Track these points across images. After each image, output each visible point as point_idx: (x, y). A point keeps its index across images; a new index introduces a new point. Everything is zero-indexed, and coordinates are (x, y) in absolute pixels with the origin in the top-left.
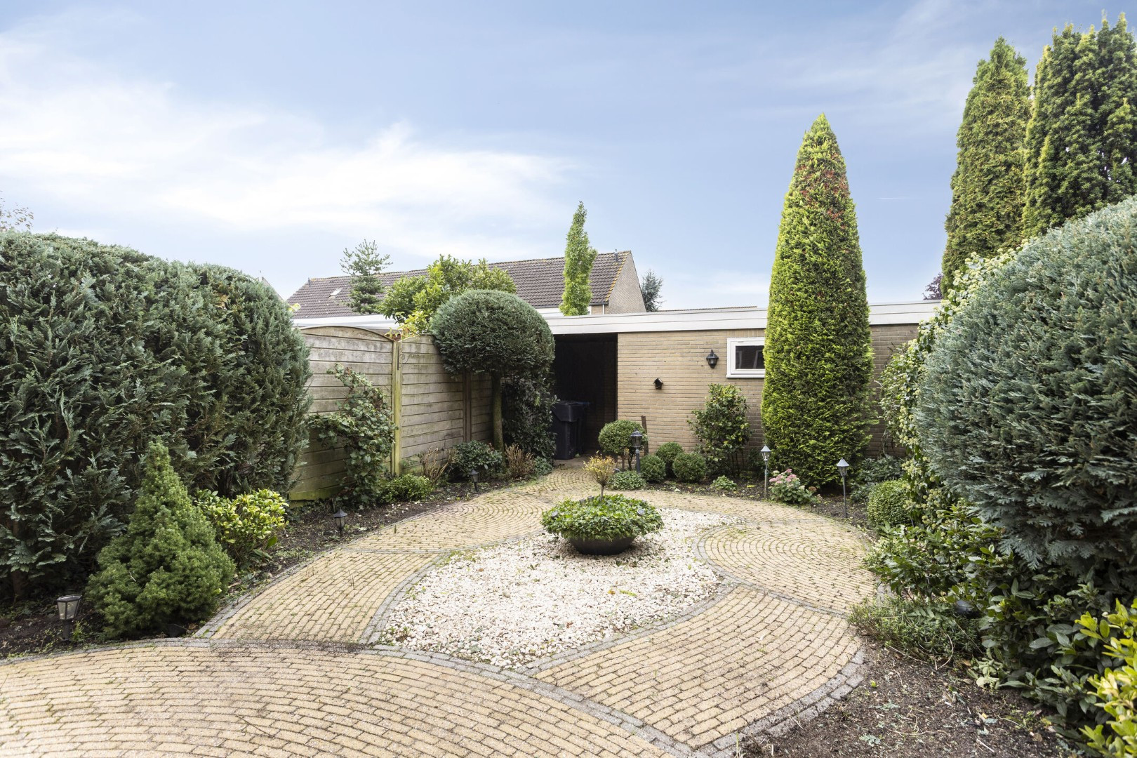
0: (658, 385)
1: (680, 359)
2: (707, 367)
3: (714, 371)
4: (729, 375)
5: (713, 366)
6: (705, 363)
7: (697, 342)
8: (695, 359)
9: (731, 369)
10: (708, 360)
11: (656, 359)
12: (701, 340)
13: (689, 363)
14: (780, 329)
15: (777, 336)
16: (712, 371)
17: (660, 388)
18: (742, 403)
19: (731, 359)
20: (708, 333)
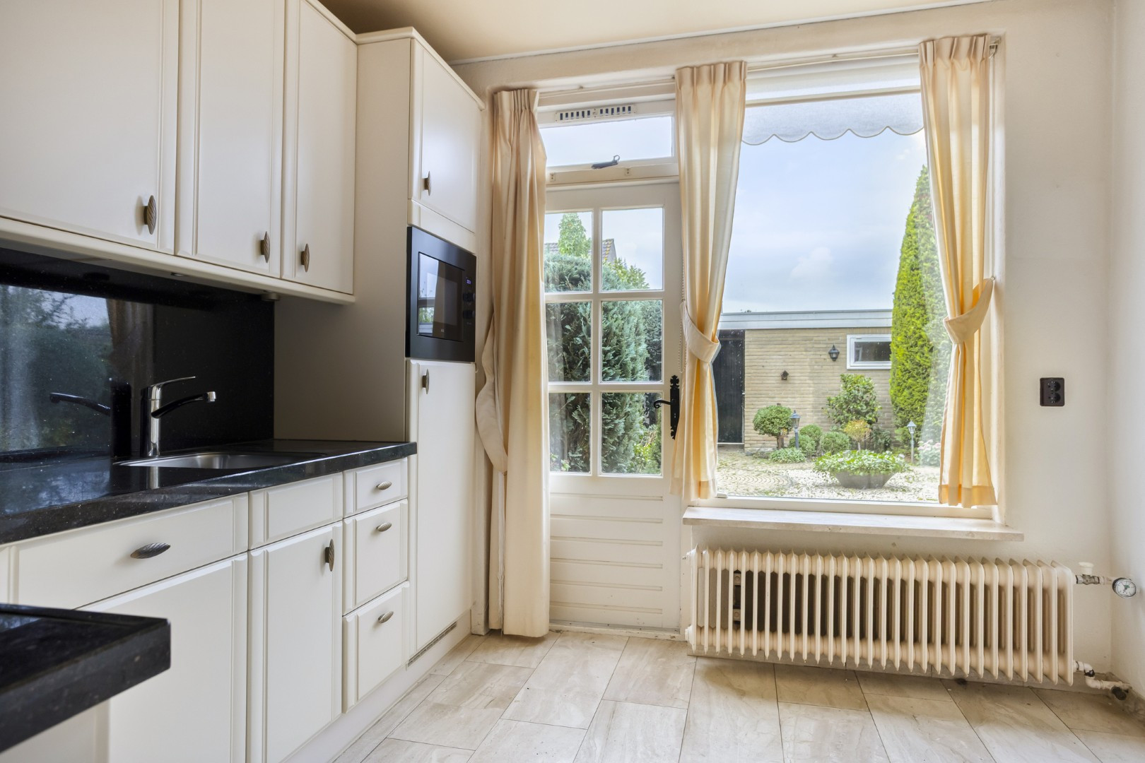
0: (785, 375)
1: (804, 353)
2: (829, 360)
3: (835, 363)
4: (848, 367)
5: (834, 359)
6: (827, 357)
7: (820, 338)
8: (818, 353)
9: (851, 363)
10: (830, 354)
11: (782, 353)
12: (824, 336)
13: (812, 357)
14: (913, 328)
15: (909, 334)
16: (833, 364)
17: (785, 379)
18: (872, 390)
19: (850, 353)
20: (830, 331)
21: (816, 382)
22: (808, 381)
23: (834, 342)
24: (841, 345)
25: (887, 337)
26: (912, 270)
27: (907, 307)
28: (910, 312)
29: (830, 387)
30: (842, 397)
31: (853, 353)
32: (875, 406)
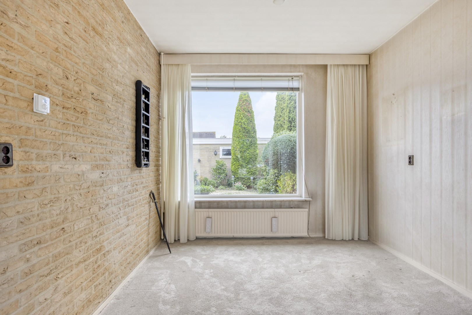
1: (206, 153)
2: (214, 155)
4: (220, 158)
5: (216, 155)
8: (210, 153)
10: (214, 153)
11: (198, 153)
12: (212, 147)
13: (209, 154)
14: (235, 144)
15: (235, 146)
16: (215, 156)
17: (200, 162)
18: (225, 165)
19: (221, 153)
20: (214, 145)
21: (210, 163)
22: (207, 163)
23: (215, 149)
24: (218, 150)
25: (230, 148)
26: (236, 125)
27: (235, 138)
28: (235, 139)
29: (214, 165)
30: (215, 168)
31: (222, 153)
32: (225, 171)
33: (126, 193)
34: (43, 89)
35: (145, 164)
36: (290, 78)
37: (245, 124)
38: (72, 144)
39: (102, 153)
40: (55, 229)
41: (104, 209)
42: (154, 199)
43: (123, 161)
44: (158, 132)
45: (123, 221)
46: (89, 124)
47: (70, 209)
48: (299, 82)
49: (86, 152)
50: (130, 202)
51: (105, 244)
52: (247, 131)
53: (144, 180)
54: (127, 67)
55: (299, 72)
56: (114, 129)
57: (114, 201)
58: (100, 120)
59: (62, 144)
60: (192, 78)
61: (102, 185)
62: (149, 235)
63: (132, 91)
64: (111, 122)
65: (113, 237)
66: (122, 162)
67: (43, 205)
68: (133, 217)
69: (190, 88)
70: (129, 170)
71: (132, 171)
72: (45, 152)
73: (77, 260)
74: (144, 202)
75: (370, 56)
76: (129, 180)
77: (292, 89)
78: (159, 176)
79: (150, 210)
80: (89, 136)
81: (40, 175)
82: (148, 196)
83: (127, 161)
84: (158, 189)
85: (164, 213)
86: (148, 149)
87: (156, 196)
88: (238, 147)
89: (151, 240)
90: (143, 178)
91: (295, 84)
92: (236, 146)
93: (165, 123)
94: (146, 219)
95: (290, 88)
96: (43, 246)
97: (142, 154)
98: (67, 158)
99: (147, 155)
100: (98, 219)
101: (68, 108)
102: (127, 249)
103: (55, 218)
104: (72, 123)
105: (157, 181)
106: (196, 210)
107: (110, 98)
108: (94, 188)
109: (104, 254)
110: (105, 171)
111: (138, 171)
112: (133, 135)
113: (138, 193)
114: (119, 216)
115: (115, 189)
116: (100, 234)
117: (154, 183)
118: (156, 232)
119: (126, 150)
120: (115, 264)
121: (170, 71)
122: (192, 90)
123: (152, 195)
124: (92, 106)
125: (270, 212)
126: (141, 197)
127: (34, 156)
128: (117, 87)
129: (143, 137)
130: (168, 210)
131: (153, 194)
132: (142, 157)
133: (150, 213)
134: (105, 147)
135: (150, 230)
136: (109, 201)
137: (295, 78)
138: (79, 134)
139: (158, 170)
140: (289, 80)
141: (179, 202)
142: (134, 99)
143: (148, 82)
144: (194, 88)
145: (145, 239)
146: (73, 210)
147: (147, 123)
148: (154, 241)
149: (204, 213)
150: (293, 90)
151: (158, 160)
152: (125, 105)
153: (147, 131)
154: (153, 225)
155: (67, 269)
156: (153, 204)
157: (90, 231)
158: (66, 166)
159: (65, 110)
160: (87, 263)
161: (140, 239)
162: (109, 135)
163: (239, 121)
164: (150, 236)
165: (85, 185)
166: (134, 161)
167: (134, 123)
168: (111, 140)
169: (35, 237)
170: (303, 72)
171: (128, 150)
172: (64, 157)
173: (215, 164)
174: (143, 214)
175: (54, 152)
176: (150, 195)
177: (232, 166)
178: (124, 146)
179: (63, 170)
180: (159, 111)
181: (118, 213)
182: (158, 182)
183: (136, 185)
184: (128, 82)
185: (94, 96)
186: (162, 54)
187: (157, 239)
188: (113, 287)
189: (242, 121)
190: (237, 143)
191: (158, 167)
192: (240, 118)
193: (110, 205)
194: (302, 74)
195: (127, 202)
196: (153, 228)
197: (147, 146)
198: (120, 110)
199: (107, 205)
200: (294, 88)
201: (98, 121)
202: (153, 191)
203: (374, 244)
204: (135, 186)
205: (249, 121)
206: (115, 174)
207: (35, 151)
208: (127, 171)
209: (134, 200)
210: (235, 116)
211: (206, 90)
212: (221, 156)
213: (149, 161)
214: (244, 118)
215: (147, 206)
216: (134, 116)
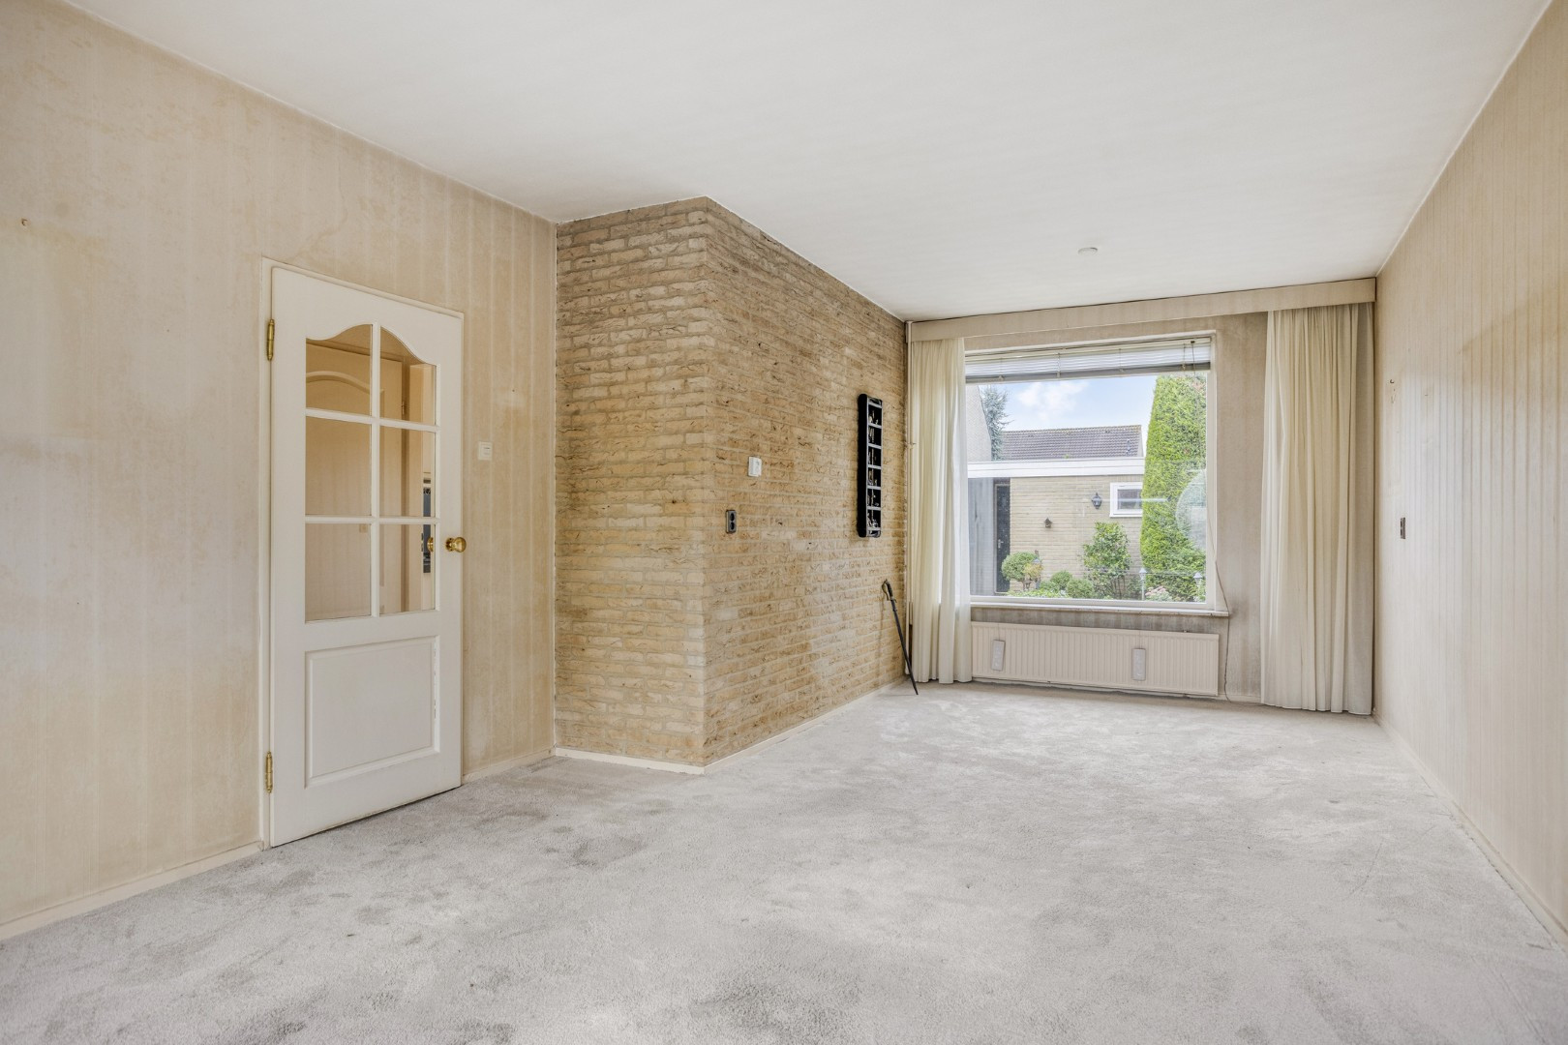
0: (1048, 524)
1: (1068, 501)
2: (1093, 508)
3: (1099, 511)
4: (1111, 515)
5: (1098, 507)
6: (1091, 504)
7: (1083, 486)
8: (1081, 501)
10: (1093, 502)
11: (1046, 501)
12: (1087, 484)
13: (1077, 504)
16: (1096, 511)
17: (1049, 527)
18: (1123, 538)
19: (1114, 500)
20: (1093, 478)
21: (1078, 529)
22: (1072, 529)
23: (1097, 489)
24: (1104, 493)
25: (1137, 486)
29: (1091, 535)
30: (1092, 544)
31: (1116, 500)
32: (1124, 553)
33: (841, 576)
34: (755, 450)
35: (874, 532)
36: (1188, 342)
37: (1183, 416)
38: (778, 506)
39: (810, 516)
40: (763, 603)
41: (811, 593)
42: (891, 595)
43: (838, 526)
44: (902, 472)
45: (836, 617)
46: (795, 478)
47: (775, 585)
48: (1210, 350)
49: (792, 516)
50: (846, 591)
51: (811, 641)
52: (1190, 435)
53: (872, 560)
54: (844, 381)
55: (1206, 328)
56: (826, 479)
57: (824, 585)
58: (809, 471)
59: (770, 507)
60: (965, 359)
61: (809, 560)
62: (879, 656)
63: (852, 414)
64: (821, 470)
65: (821, 637)
66: (836, 529)
67: (754, 575)
68: (852, 618)
69: (964, 380)
70: (847, 540)
71: (852, 542)
72: (757, 517)
73: (781, 649)
74: (872, 597)
75: (1375, 281)
76: (846, 556)
77: (1192, 366)
78: (903, 554)
79: (882, 615)
80: (795, 494)
81: (753, 541)
82: (879, 587)
83: (844, 526)
84: (901, 579)
85: (911, 627)
86: (880, 506)
87: (895, 592)
88: (1162, 482)
89: (883, 668)
90: (871, 555)
91: (1200, 354)
92: (1156, 482)
93: (915, 452)
94: (875, 626)
95: (1186, 365)
96: (754, 618)
97: (868, 515)
98: (774, 523)
99: (877, 516)
100: (804, 606)
101: (775, 464)
102: (841, 664)
103: (763, 591)
104: (778, 481)
105: (897, 563)
106: (974, 623)
107: (820, 436)
108: (800, 563)
109: (810, 656)
110: (813, 541)
111: (861, 542)
112: (854, 485)
113: (859, 579)
114: (830, 609)
115: (826, 567)
116: (806, 627)
117: (892, 566)
118: (894, 658)
119: (842, 509)
120: (823, 677)
121: (924, 356)
122: (967, 382)
123: (887, 587)
124: (798, 454)
125: (1130, 637)
126: (866, 588)
127: (748, 522)
128: (829, 417)
129: (870, 486)
130: (918, 620)
131: (889, 586)
132: (868, 520)
133: (882, 619)
134: (813, 507)
135: (882, 649)
136: (818, 584)
137: (1197, 341)
138: (785, 493)
139: (900, 543)
140: (1185, 347)
141: (940, 607)
142: (855, 426)
143: (881, 387)
144: (971, 379)
145: (873, 661)
146: (778, 586)
147: (878, 462)
148: (891, 673)
149: (987, 631)
150: (1193, 369)
151: (900, 525)
152: (841, 440)
153: (877, 474)
154: (888, 641)
155: (772, 653)
156: (888, 604)
157: (795, 619)
158: (773, 533)
159: (773, 468)
160: (791, 657)
161: (863, 656)
162: (819, 490)
163: (1165, 408)
164: (881, 659)
165: (790, 558)
166: (855, 528)
167: (855, 465)
168: (821, 497)
169: (749, 606)
170: (1214, 328)
171: (846, 509)
172: (771, 523)
173: (1093, 533)
174: (869, 616)
175: (763, 517)
176: (883, 586)
177: (1143, 539)
178: (840, 504)
179: (770, 538)
180: (904, 432)
181: (828, 604)
182: (900, 566)
183: (859, 565)
184: (845, 402)
185: (802, 441)
186: (910, 323)
187: (896, 671)
188: (821, 708)
189: (1176, 407)
190: (1159, 472)
191: (900, 538)
192: (1171, 396)
193: (819, 590)
194: (1215, 331)
195: (842, 591)
196: (889, 648)
197: (877, 501)
198: (834, 449)
199: (815, 589)
200: (1196, 364)
201: (806, 473)
202: (889, 581)
203: (1378, 723)
204: (856, 568)
205: (1198, 406)
206: (827, 547)
207: (749, 516)
208: (844, 542)
209: (854, 589)
210: (1155, 392)
211: (1000, 380)
212: (1114, 511)
213: (879, 526)
214: (1180, 397)
215: (877, 605)
216: (856, 454)
